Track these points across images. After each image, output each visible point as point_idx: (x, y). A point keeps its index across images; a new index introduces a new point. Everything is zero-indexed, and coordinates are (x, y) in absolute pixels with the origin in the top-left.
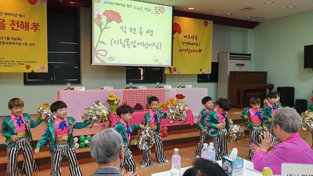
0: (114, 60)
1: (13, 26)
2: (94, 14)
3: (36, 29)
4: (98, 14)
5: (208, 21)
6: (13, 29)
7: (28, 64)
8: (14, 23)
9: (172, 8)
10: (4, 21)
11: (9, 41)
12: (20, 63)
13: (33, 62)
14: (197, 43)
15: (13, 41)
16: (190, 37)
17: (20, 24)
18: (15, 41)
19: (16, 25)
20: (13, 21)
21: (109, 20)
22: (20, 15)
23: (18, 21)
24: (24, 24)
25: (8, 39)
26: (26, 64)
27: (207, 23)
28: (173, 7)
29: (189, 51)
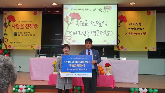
0: (75, 42)
1: (27, 26)
2: (64, 16)
3: (36, 27)
4: (67, 16)
5: (151, 11)
6: (26, 28)
7: (32, 45)
8: (27, 25)
9: (116, 5)
10: (23, 25)
11: (24, 34)
12: (29, 45)
13: (34, 44)
14: (141, 28)
15: (26, 34)
16: (135, 24)
17: (29, 25)
18: (27, 34)
19: (28, 26)
20: (27, 24)
21: (73, 19)
22: (30, 21)
23: (29, 24)
24: (31, 25)
25: (24, 33)
26: (31, 45)
27: (150, 13)
28: (118, 5)
29: (135, 34)
